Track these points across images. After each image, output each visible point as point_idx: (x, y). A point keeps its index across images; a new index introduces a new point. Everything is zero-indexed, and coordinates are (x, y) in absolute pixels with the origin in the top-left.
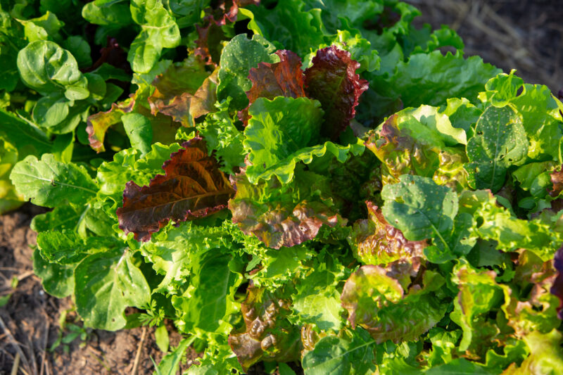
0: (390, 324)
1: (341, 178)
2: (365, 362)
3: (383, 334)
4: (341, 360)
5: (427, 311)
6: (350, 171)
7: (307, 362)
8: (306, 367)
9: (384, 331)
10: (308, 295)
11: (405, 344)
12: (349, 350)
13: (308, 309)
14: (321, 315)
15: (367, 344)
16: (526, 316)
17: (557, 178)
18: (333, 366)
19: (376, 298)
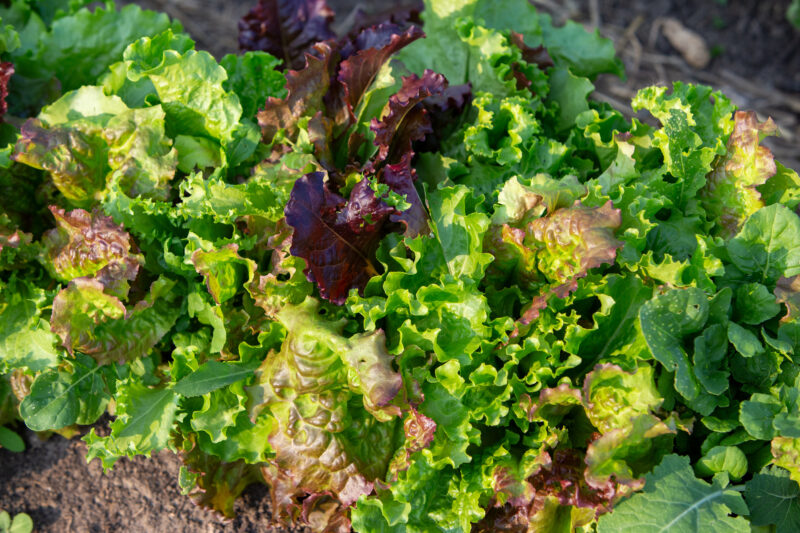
0: (111, 342)
1: (10, 189)
2: (96, 393)
3: (104, 355)
4: (65, 397)
5: (153, 319)
6: (18, 177)
7: (27, 410)
8: (26, 416)
9: (105, 350)
10: (10, 334)
11: (138, 361)
12: (72, 383)
13: (12, 351)
14: (31, 354)
15: (93, 372)
16: (272, 290)
17: (266, 120)
18: (59, 407)
19: (92, 314)
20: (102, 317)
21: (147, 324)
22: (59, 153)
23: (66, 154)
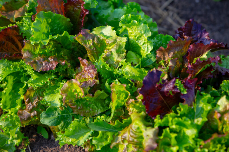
0: (80, 107)
1: (76, 52)
2: (69, 121)
3: (76, 110)
4: (57, 117)
5: (99, 107)
6: (80, 50)
7: (42, 116)
8: (42, 118)
9: (77, 109)
10: (52, 94)
11: (88, 118)
12: (61, 114)
13: (50, 99)
14: (54, 101)
15: (71, 114)
16: (133, 106)
17: (159, 55)
18: (53, 119)
19: (76, 94)
20: (79, 96)
21: (96, 107)
22: (89, 42)
23: (91, 43)
